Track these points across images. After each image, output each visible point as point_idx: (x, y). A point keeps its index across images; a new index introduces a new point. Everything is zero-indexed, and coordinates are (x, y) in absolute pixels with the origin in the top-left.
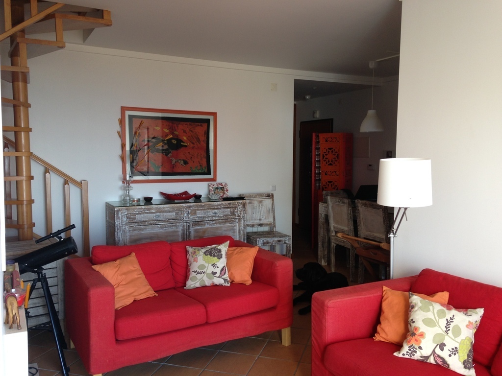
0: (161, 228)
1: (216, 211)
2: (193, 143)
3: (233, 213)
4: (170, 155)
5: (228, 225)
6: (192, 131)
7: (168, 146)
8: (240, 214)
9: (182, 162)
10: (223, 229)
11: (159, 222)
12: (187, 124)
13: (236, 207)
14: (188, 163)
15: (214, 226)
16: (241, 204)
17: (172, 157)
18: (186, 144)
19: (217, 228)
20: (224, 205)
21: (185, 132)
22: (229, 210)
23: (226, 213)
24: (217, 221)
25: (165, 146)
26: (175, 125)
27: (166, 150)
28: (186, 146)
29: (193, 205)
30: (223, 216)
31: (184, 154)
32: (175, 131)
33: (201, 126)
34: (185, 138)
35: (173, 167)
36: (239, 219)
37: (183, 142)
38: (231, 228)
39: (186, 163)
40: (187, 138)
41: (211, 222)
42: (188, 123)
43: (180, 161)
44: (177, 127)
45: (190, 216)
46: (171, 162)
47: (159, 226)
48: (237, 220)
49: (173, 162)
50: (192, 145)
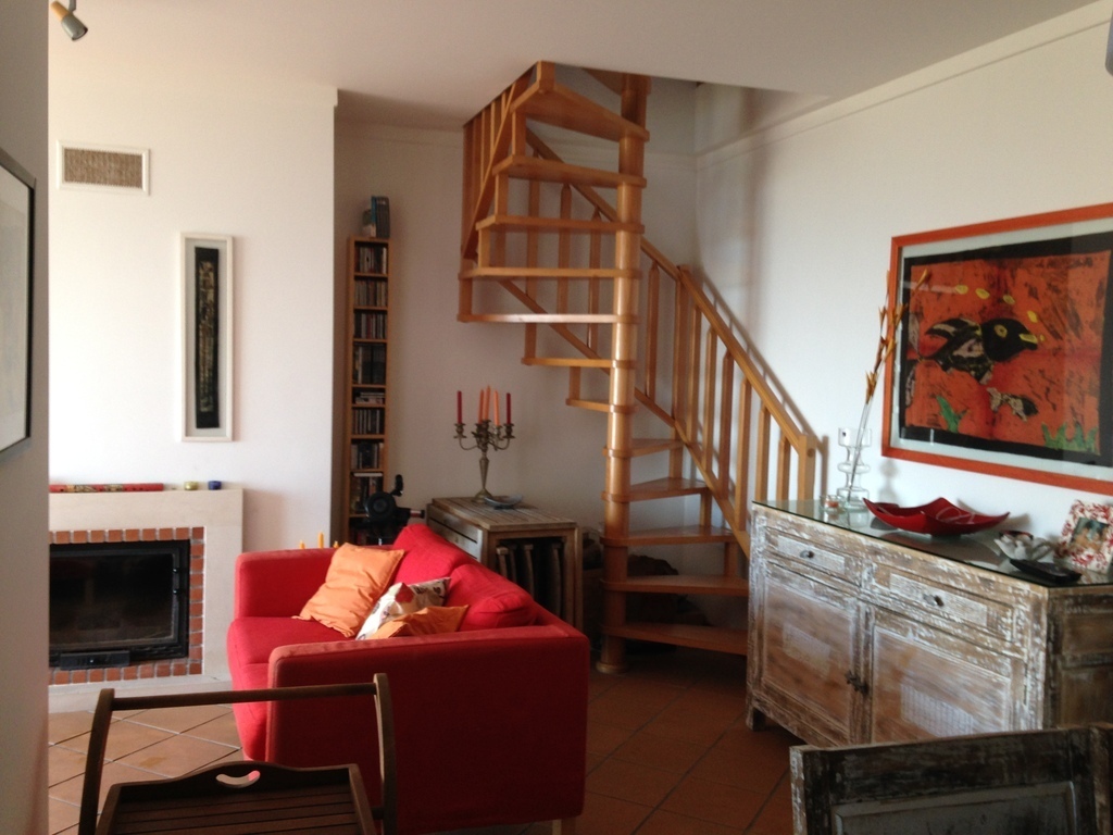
0: (817, 592)
1: (942, 594)
2: (1056, 335)
3: (994, 626)
4: (988, 376)
5: (972, 666)
6: (1057, 291)
7: (986, 348)
8: (1022, 641)
9: (1018, 406)
10: (963, 678)
11: (813, 573)
12: (1041, 265)
13: (1006, 606)
14: (1036, 412)
15: (934, 652)
16: (1027, 598)
17: (991, 384)
18: (1034, 340)
19: (942, 663)
20: (968, 583)
21: (1033, 293)
22: (982, 606)
23: (972, 618)
24: (942, 635)
25: (975, 347)
26: (1008, 273)
27: (979, 360)
28: (1033, 347)
29: (885, 549)
30: (961, 626)
31: (1026, 377)
32: (1006, 292)
33: (1089, 263)
34: (1033, 317)
35: (994, 421)
36: (1016, 663)
37: (1026, 332)
38: (988, 686)
39: (1030, 408)
40: (1040, 318)
41: (924, 632)
42: (1046, 260)
43: (1012, 401)
44: (1013, 277)
45: (874, 582)
46: (988, 404)
47: (812, 582)
48: (1007, 663)
49: (995, 403)
50: (1053, 344)
